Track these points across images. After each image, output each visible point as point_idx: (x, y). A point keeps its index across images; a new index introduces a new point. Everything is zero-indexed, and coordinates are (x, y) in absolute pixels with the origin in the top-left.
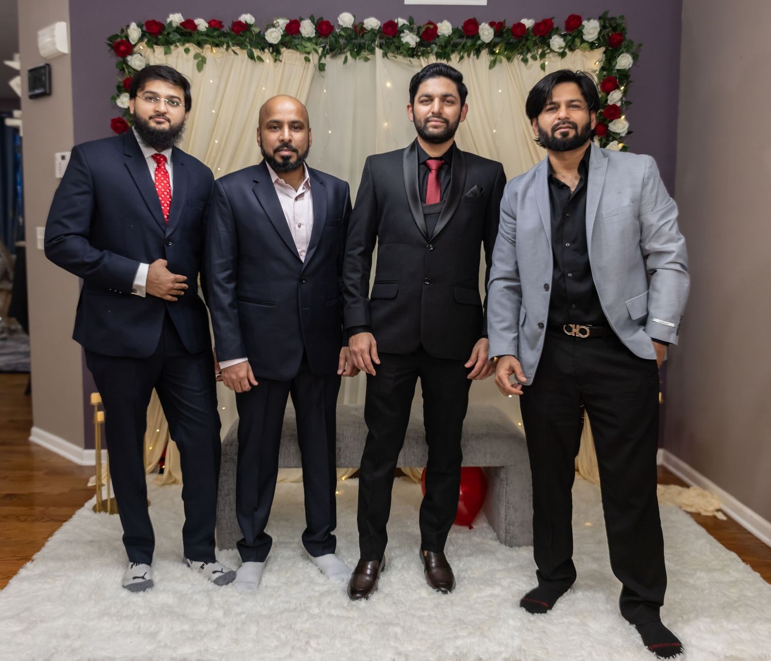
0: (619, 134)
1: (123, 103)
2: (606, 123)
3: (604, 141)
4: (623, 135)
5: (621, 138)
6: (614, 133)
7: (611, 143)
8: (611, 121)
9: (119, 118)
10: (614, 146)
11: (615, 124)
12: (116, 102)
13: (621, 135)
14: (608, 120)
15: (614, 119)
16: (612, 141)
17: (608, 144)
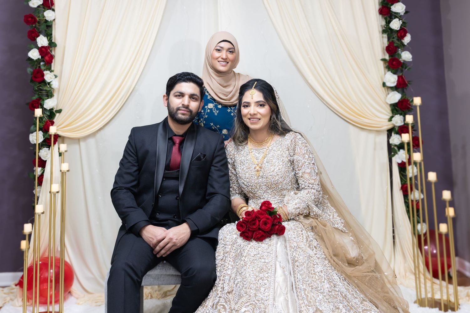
0: (399, 13)
1: (33, 4)
2: (389, 6)
3: (388, 19)
4: (402, 14)
5: (401, 16)
6: (395, 13)
7: (394, 21)
8: (392, 4)
9: (30, 14)
10: (396, 22)
11: (395, 7)
12: (28, 4)
13: (401, 14)
14: (390, 4)
15: (395, 3)
16: (395, 19)
17: (392, 21)
